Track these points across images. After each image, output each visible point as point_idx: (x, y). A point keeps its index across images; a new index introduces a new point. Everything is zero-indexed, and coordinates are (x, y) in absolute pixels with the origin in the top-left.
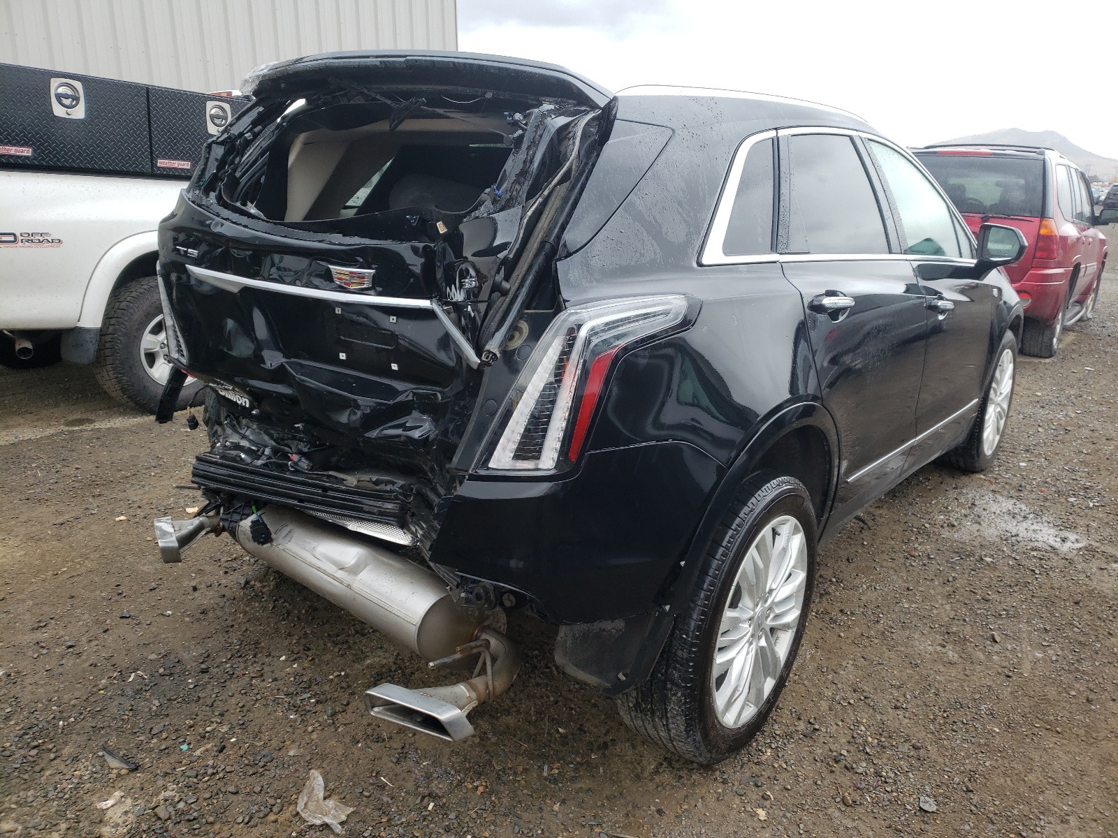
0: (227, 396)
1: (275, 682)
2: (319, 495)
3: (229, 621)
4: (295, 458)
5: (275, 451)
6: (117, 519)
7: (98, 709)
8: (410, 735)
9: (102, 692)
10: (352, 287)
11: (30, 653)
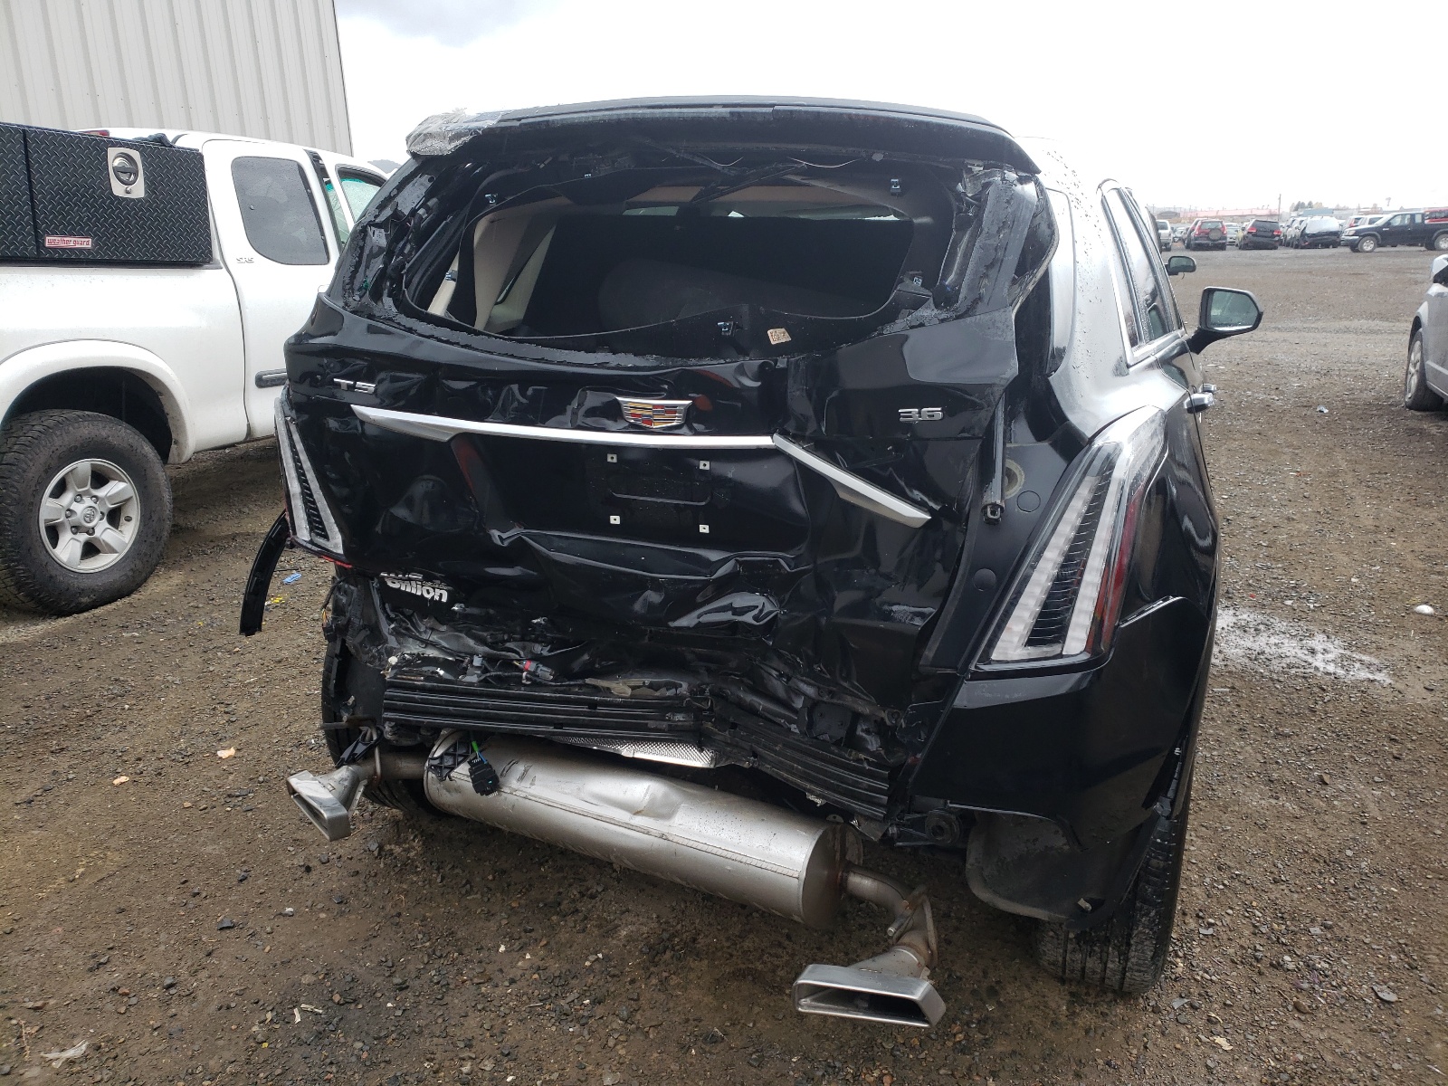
0: (403, 589)
1: (514, 986)
2: (585, 714)
3: (388, 908)
4: (530, 666)
5: (489, 659)
6: (116, 782)
7: (279, 1071)
8: (751, 1025)
9: (265, 1045)
10: (656, 426)
11: (110, 1007)
